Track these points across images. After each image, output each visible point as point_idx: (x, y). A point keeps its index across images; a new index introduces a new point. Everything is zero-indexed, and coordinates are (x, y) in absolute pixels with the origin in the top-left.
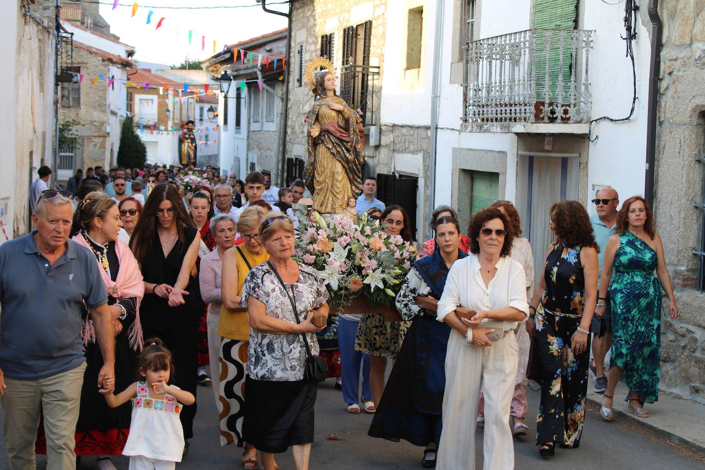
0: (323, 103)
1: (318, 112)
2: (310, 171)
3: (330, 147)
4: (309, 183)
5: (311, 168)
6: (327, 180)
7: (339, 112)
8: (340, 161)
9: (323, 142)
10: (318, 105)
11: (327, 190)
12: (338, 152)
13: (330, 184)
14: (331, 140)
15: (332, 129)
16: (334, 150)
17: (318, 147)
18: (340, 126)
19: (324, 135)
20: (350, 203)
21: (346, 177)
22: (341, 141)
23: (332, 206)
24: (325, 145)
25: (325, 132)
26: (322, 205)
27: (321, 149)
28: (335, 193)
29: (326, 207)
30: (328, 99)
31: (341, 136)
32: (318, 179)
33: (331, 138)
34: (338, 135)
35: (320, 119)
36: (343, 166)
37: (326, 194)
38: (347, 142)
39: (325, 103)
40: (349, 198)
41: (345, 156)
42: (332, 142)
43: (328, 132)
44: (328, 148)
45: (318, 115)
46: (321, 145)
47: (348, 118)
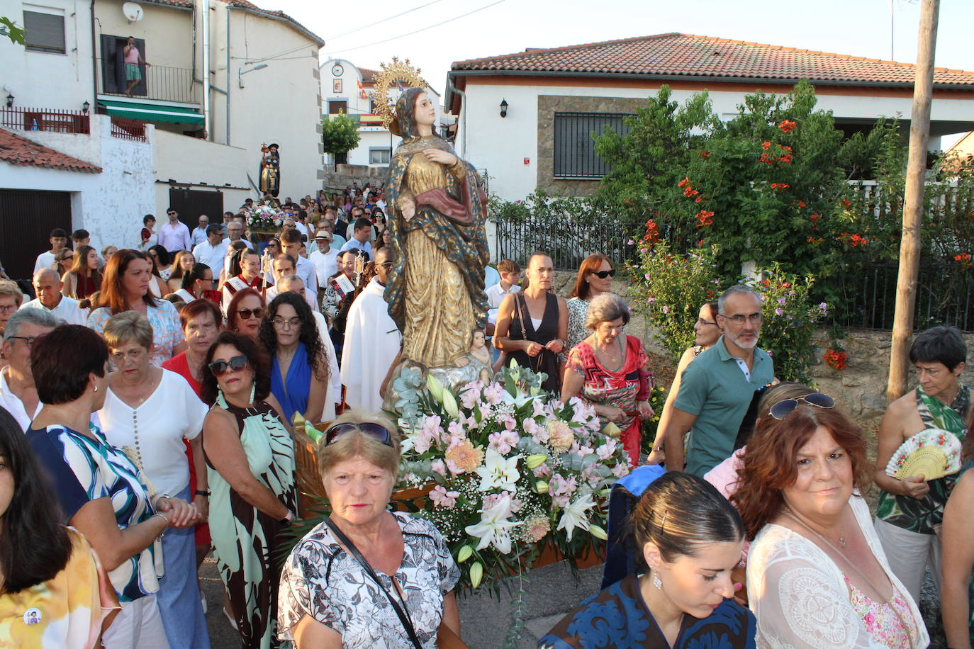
0: (415, 150)
1: (407, 167)
2: (398, 287)
3: (437, 237)
4: (397, 309)
5: (400, 280)
6: (433, 302)
7: (446, 167)
8: (456, 264)
9: (420, 227)
10: (406, 155)
11: (433, 322)
12: (450, 246)
13: (439, 309)
14: (435, 222)
15: (436, 202)
16: (444, 243)
17: (410, 238)
18: (450, 196)
19: (423, 214)
20: (476, 341)
21: (466, 293)
22: (454, 222)
23: (445, 350)
24: (426, 234)
25: (424, 208)
26: (425, 350)
27: (418, 241)
28: (450, 327)
29: (434, 355)
30: (424, 142)
31: (454, 213)
32: (414, 301)
33: (437, 219)
34: (449, 213)
35: (411, 182)
36: (461, 272)
37: (432, 328)
38: (466, 225)
39: (419, 149)
40: (473, 333)
41: (463, 252)
42: (437, 225)
43: (430, 207)
44: (432, 240)
45: (406, 174)
46: (416, 233)
47: (464, 178)
